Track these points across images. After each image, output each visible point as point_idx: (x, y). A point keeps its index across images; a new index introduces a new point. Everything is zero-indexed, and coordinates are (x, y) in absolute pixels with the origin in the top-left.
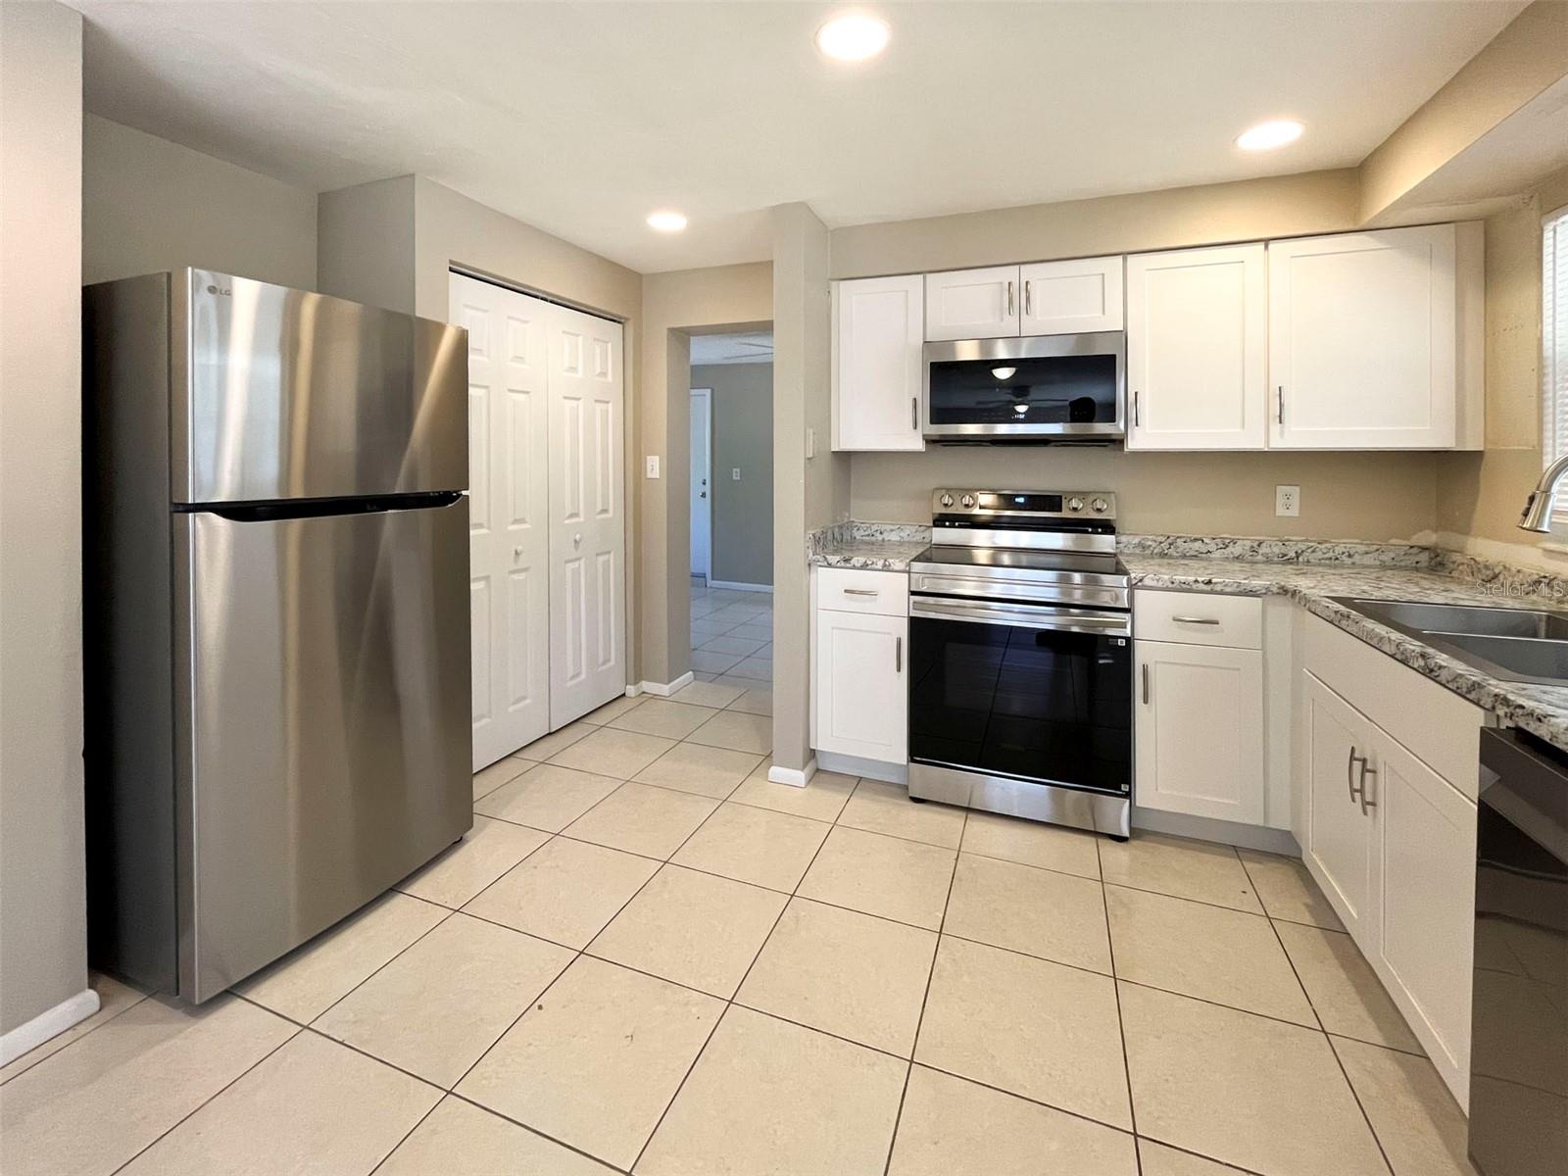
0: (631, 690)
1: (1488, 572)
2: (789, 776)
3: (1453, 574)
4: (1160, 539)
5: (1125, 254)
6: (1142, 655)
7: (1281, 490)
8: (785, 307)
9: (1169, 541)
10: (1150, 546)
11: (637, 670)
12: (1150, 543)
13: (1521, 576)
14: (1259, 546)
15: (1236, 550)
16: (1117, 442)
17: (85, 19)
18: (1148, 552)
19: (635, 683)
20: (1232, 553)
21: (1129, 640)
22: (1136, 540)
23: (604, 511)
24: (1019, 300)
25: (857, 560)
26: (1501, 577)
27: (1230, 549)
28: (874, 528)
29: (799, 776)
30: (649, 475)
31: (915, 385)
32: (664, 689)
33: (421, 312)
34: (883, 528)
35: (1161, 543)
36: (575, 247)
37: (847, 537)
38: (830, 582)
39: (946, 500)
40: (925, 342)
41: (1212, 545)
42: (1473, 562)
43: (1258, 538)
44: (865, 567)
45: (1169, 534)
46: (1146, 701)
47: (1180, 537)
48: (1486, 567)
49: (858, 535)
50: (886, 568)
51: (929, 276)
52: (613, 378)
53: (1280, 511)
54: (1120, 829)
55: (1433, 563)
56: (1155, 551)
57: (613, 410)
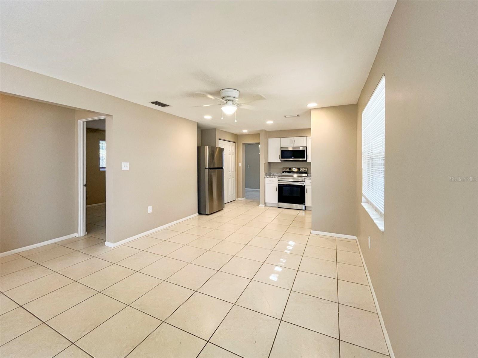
0: (236, 199)
2: (262, 206)
5: (307, 136)
6: (306, 187)
8: (262, 140)
11: (238, 196)
16: (306, 161)
17: (198, 123)
19: (237, 198)
21: (305, 186)
23: (230, 172)
24: (293, 142)
25: (271, 177)
28: (274, 173)
29: (264, 205)
30: (239, 166)
31: (279, 153)
32: (242, 199)
33: (216, 146)
36: (229, 133)
37: (270, 175)
38: (268, 180)
39: (284, 169)
40: (281, 147)
44: (272, 178)
46: (306, 193)
49: (271, 174)
50: (275, 178)
51: (281, 138)
52: (234, 151)
54: (303, 208)
57: (234, 156)
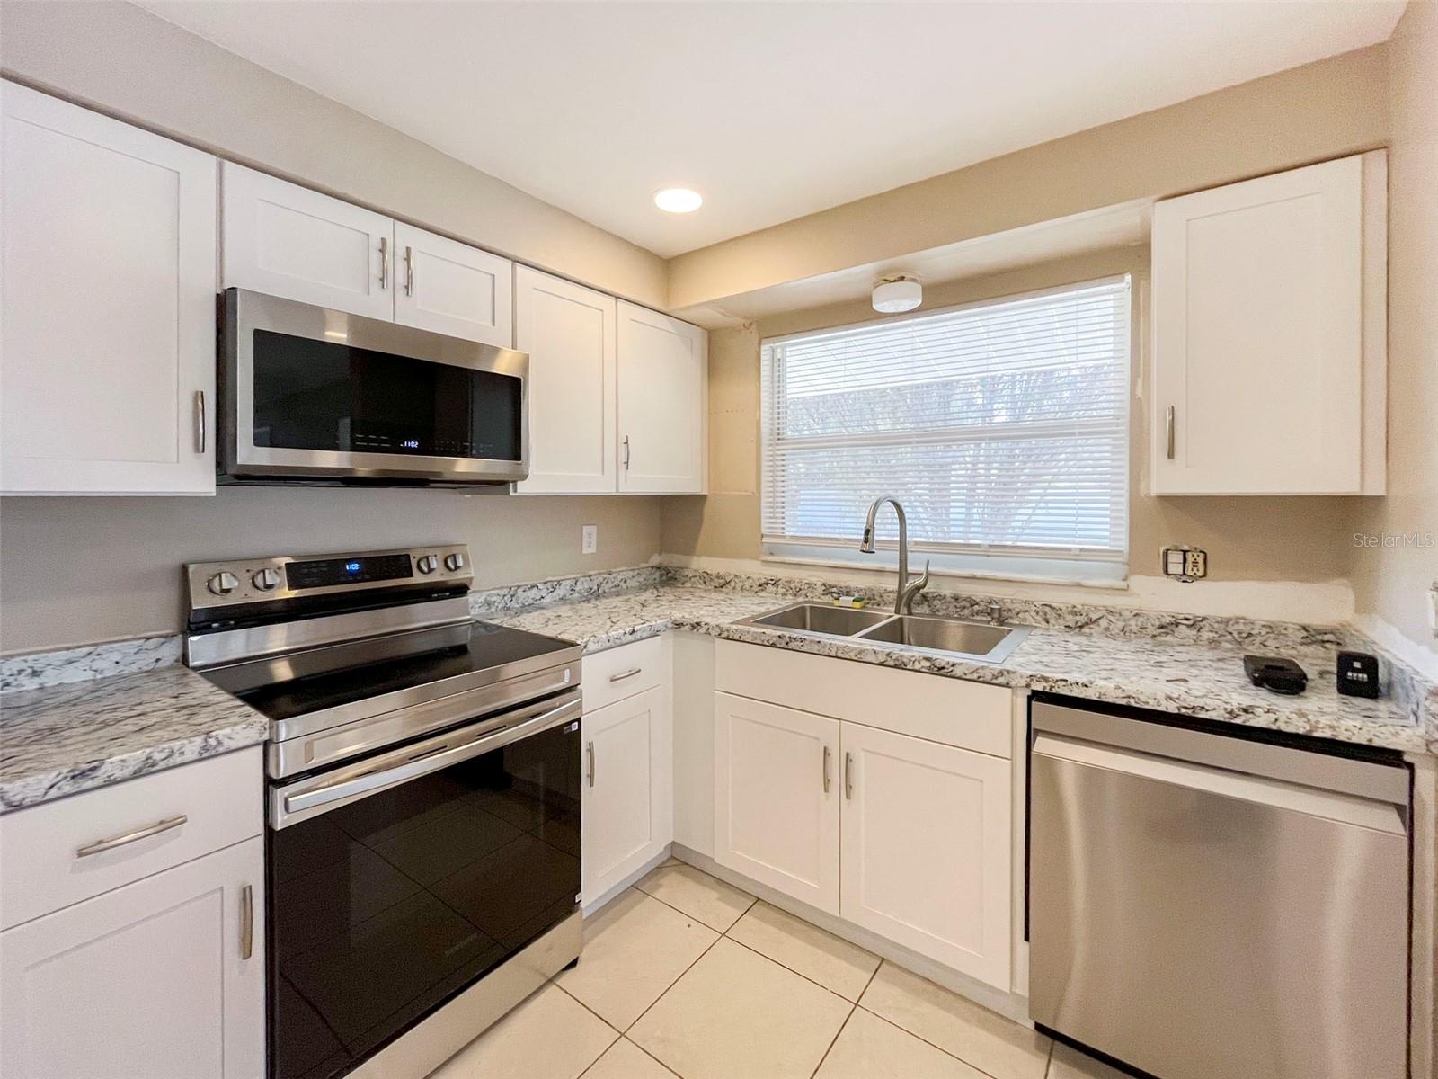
1: (721, 581)
3: (686, 585)
4: (505, 591)
7: (586, 529)
9: (512, 593)
10: (495, 602)
12: (494, 599)
13: (751, 581)
14: (576, 584)
15: (561, 592)
16: (510, 484)
18: (493, 609)
20: (559, 595)
22: (482, 599)
25: (120, 764)
26: (733, 584)
27: (557, 591)
34: (40, 661)
35: (504, 596)
39: (226, 582)
41: (545, 590)
42: (705, 575)
43: (574, 576)
44: (144, 769)
45: (510, 585)
47: (519, 587)
48: (718, 577)
50: (208, 754)
53: (586, 550)
55: (664, 578)
56: (500, 606)
